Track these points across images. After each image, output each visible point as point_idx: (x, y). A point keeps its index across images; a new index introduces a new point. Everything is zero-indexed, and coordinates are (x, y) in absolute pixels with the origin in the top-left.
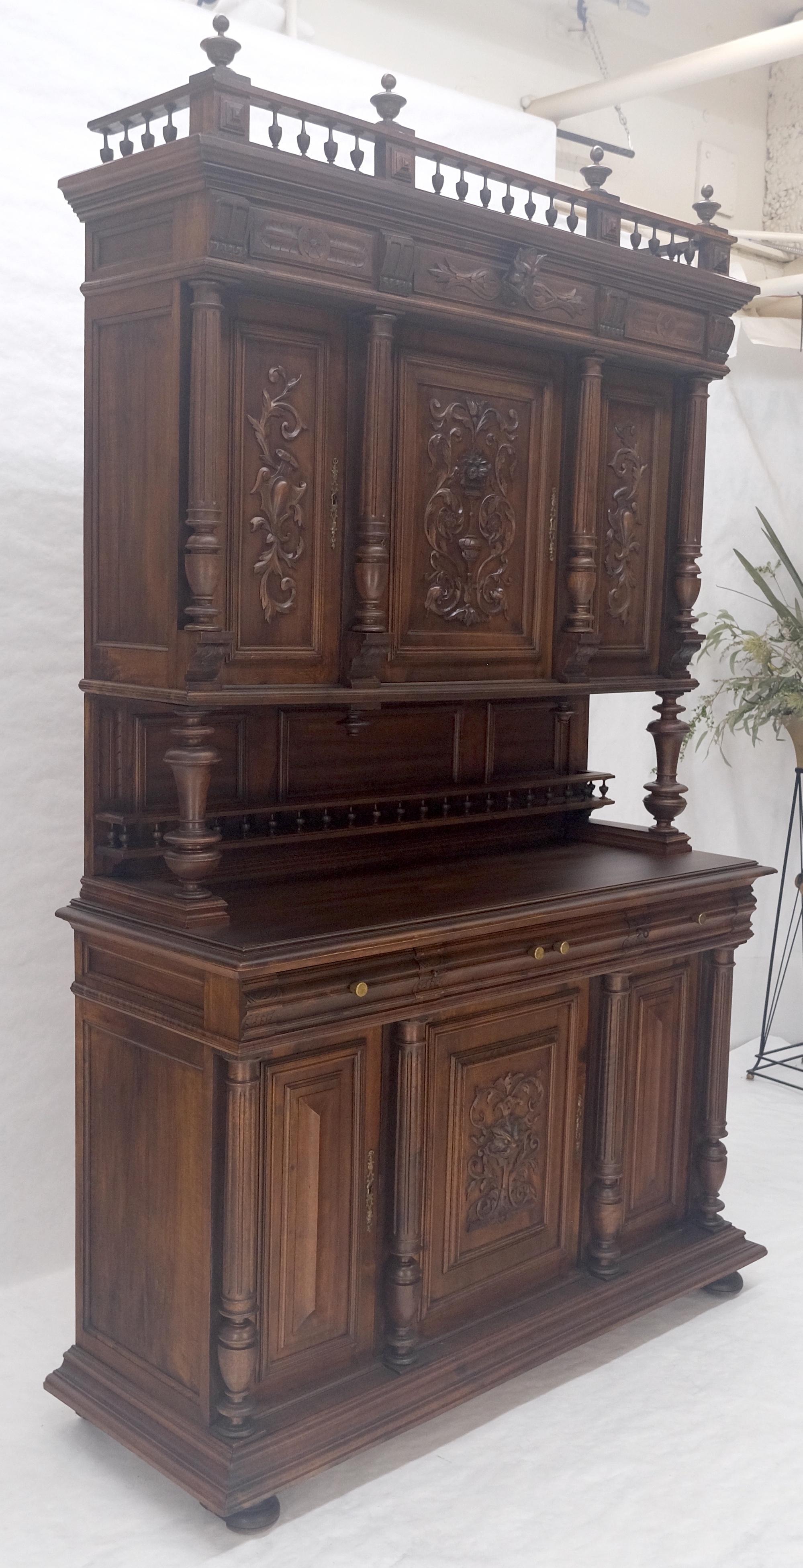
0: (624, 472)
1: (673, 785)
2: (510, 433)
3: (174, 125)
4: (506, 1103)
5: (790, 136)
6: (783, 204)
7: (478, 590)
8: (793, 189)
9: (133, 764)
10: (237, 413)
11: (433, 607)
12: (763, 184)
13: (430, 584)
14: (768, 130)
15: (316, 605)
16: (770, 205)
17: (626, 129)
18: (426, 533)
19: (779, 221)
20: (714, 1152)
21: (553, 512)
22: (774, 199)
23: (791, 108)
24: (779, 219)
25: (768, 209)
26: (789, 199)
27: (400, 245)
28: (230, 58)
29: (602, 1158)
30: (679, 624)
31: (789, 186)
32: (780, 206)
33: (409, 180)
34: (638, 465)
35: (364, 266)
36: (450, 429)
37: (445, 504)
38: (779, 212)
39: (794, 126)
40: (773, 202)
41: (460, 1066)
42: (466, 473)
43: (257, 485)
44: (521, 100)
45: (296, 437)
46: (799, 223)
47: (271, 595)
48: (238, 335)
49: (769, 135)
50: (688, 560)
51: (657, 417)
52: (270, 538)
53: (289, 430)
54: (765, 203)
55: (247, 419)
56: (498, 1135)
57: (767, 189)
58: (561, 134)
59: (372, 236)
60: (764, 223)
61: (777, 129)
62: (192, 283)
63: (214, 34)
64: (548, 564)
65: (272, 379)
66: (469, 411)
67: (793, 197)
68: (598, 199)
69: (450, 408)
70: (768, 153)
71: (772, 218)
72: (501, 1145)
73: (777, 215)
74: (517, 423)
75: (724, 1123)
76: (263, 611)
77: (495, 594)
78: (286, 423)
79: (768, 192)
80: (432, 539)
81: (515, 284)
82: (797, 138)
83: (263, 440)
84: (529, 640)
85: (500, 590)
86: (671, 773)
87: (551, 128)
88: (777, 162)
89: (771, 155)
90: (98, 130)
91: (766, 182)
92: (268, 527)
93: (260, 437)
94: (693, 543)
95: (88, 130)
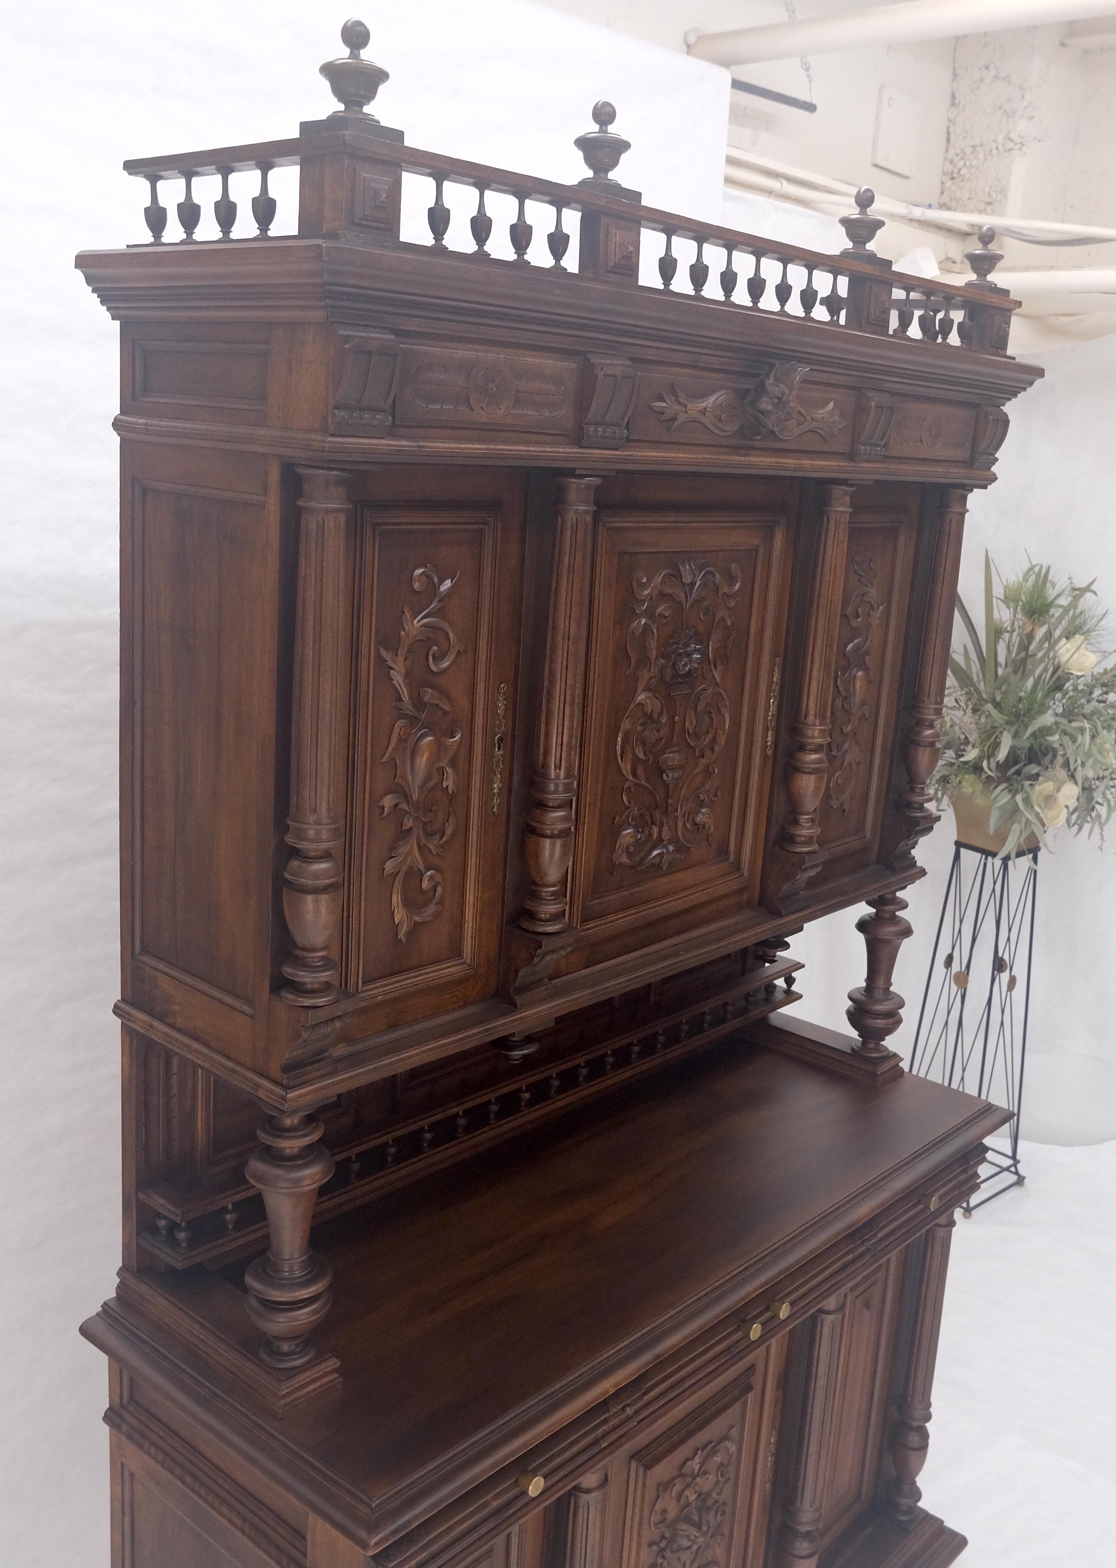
0: (859, 620)
1: (887, 1000)
2: (729, 597)
3: (272, 194)
4: (694, 1487)
5: (982, 80)
6: (968, 163)
7: (679, 818)
8: (981, 145)
9: (194, 1107)
10: (364, 648)
11: (625, 859)
12: (945, 135)
13: (621, 828)
14: (954, 70)
15: (470, 898)
16: (952, 162)
17: (808, 76)
18: (620, 760)
19: (962, 184)
20: (913, 1439)
21: (774, 690)
22: (957, 155)
23: (987, 44)
24: (963, 180)
25: (948, 167)
26: (976, 157)
27: (616, 377)
28: (370, 95)
29: (799, 1504)
30: (909, 805)
31: (977, 142)
32: (965, 165)
33: (630, 272)
34: (875, 606)
35: (564, 413)
36: (657, 608)
37: (645, 713)
38: (964, 171)
39: (987, 67)
40: (956, 159)
41: (641, 1469)
42: (674, 666)
43: (390, 749)
44: (686, 35)
45: (448, 667)
46: (987, 189)
47: (408, 903)
48: (369, 531)
49: (955, 76)
50: (927, 723)
51: (902, 538)
52: (408, 823)
53: (437, 659)
54: (945, 159)
55: (379, 656)
56: (682, 1530)
57: (948, 141)
58: (737, 85)
59: (575, 365)
60: (943, 183)
61: (966, 70)
62: (300, 470)
63: (341, 52)
64: (765, 756)
65: (416, 586)
66: (681, 578)
67: (981, 156)
68: (868, 269)
69: (658, 579)
70: (953, 97)
71: (953, 178)
72: (685, 1543)
73: (960, 176)
74: (738, 584)
75: (929, 1405)
76: (396, 928)
77: (699, 819)
78: (435, 648)
79: (950, 146)
80: (626, 768)
81: (763, 412)
82: (991, 83)
83: (401, 681)
84: (737, 867)
85: (704, 810)
86: (885, 984)
87: (725, 77)
88: (963, 110)
89: (957, 101)
90: (142, 175)
91: (949, 133)
92: (404, 806)
93: (398, 678)
94: (937, 703)
95: (125, 173)
